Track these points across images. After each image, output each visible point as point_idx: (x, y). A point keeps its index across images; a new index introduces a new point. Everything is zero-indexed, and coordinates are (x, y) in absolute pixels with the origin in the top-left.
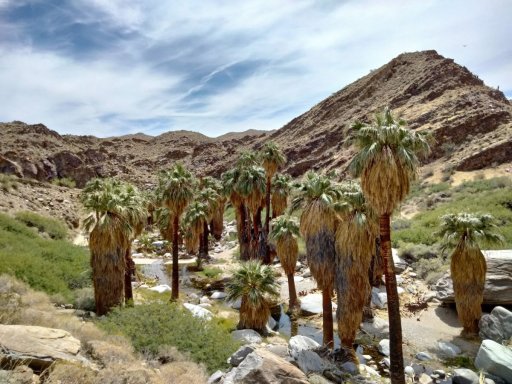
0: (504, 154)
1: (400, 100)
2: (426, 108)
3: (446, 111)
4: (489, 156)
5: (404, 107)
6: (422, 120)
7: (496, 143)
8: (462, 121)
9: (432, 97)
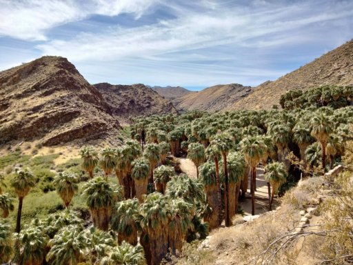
0: (68, 137)
1: (28, 92)
2: (41, 101)
3: (49, 106)
4: (61, 138)
5: (29, 98)
6: (36, 109)
7: (67, 130)
8: (53, 114)
9: (46, 94)
